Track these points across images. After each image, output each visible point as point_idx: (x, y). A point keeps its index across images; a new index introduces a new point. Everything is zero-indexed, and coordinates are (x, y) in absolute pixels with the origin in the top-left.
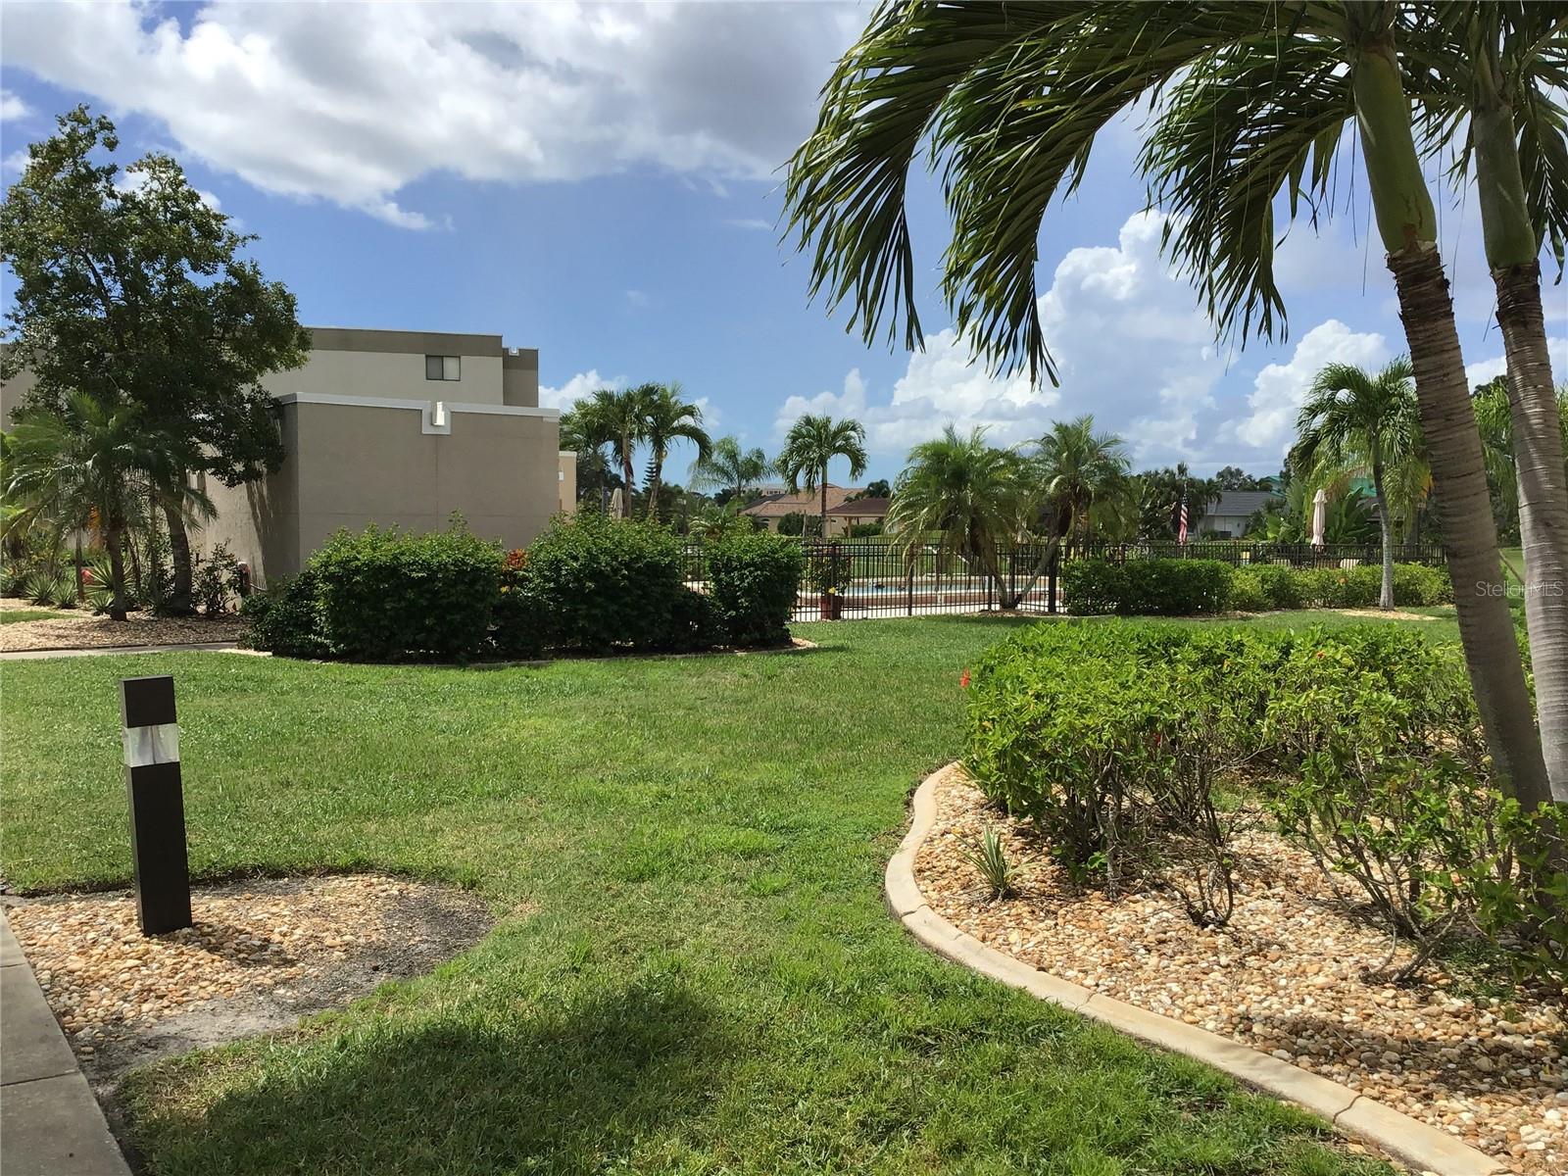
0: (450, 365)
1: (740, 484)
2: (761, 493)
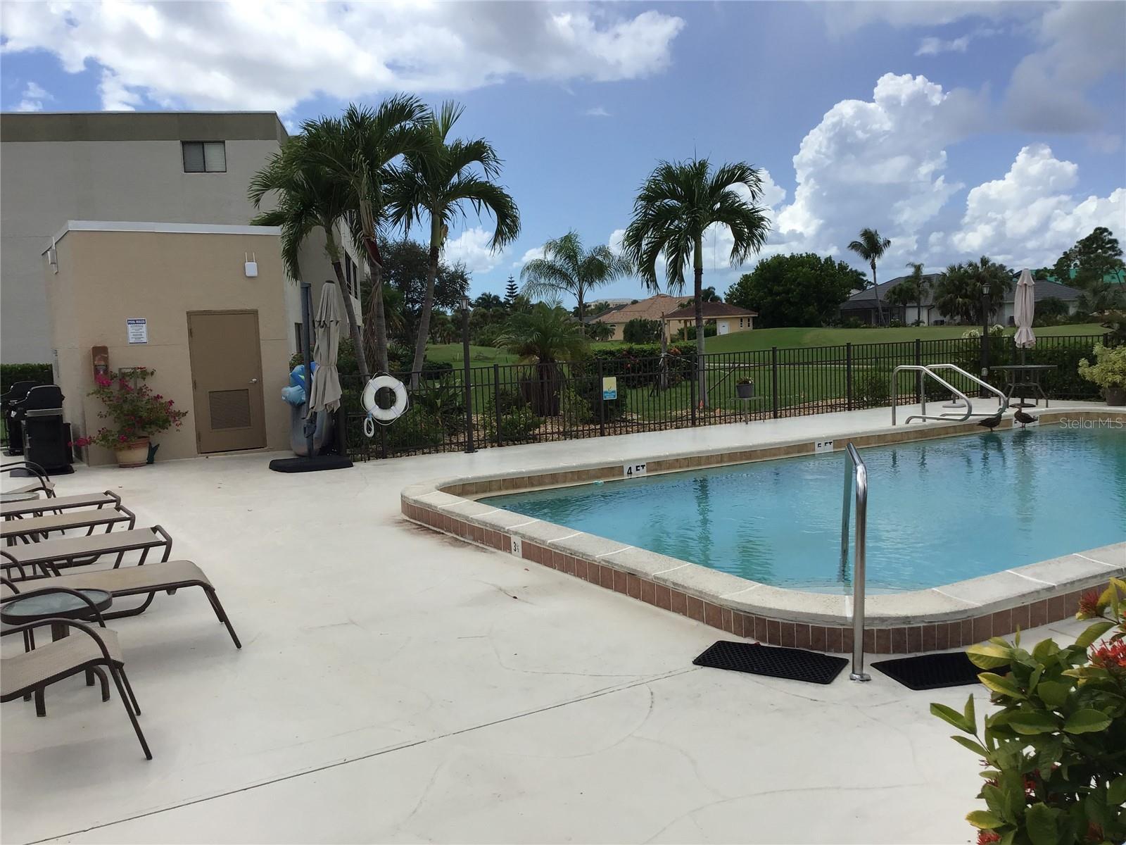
0: (213, 153)
1: (581, 288)
2: (609, 305)
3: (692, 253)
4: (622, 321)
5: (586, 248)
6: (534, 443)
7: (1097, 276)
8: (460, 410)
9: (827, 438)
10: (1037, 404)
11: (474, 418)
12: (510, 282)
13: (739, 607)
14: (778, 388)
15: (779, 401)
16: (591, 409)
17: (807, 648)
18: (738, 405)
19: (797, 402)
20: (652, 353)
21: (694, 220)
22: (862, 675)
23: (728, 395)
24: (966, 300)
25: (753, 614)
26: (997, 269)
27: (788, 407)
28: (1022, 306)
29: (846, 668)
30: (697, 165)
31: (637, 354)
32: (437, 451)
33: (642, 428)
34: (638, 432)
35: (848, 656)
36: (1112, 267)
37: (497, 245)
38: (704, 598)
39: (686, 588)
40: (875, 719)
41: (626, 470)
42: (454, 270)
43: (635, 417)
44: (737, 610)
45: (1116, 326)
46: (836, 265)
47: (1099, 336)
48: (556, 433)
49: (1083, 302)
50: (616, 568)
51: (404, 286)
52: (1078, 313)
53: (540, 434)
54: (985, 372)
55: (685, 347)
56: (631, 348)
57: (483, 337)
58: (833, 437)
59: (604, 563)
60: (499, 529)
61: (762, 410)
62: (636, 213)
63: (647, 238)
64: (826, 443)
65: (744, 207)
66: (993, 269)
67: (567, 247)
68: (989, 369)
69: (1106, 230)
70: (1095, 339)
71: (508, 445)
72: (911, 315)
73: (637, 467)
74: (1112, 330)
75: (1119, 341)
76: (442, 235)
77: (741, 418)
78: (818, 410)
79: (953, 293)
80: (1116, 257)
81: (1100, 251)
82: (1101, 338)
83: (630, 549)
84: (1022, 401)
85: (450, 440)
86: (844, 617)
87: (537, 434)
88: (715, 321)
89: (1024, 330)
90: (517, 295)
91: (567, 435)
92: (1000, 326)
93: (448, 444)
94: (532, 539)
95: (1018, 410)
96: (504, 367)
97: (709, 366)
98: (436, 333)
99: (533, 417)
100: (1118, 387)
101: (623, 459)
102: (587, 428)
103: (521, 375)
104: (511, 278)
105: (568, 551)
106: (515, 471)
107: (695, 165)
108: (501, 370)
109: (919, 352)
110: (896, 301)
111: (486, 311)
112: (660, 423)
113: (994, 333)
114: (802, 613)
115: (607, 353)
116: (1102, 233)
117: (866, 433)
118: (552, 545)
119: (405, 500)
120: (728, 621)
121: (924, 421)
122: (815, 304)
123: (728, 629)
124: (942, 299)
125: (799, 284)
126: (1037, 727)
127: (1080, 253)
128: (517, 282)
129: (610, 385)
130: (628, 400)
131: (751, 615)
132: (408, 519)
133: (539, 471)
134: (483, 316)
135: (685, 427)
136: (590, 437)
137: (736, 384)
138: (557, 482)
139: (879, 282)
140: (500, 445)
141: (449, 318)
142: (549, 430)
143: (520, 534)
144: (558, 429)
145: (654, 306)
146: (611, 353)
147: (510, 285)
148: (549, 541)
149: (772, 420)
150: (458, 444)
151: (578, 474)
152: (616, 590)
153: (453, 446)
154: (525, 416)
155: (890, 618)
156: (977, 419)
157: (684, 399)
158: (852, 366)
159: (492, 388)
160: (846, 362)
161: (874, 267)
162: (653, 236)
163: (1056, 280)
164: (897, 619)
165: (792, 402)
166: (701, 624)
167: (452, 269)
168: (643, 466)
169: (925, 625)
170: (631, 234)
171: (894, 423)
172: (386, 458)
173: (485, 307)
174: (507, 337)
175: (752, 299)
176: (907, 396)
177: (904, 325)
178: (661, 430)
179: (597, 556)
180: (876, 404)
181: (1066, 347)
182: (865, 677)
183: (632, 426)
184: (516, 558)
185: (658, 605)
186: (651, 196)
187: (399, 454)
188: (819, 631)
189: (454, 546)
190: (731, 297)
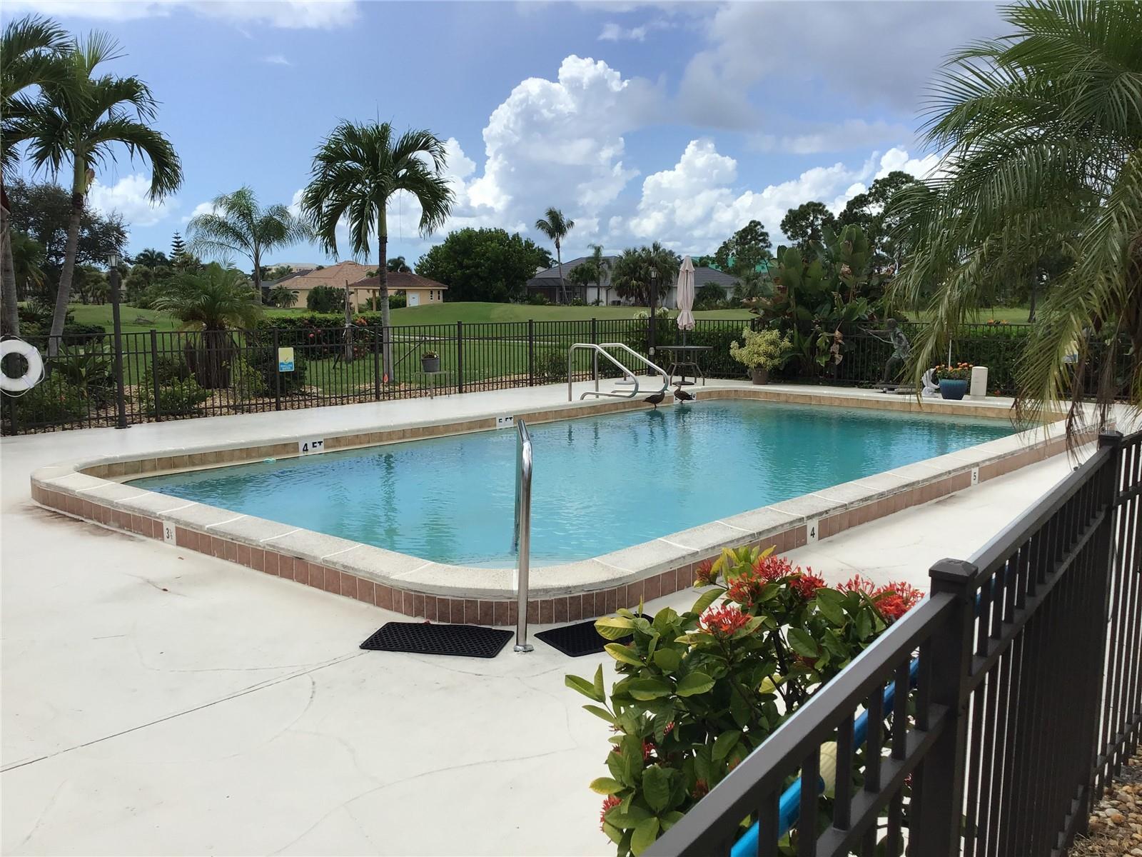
1: (257, 250)
2: (291, 270)
3: (376, 221)
4: (305, 287)
5: (262, 207)
6: (199, 417)
7: (750, 266)
8: (110, 381)
9: (508, 413)
10: (695, 382)
11: (127, 388)
12: (176, 238)
13: (410, 587)
14: (464, 363)
15: (464, 375)
16: (266, 381)
17: (475, 623)
18: (423, 379)
19: (482, 378)
20: (336, 323)
21: (378, 186)
22: (525, 646)
23: (413, 369)
24: (640, 283)
25: (424, 593)
26: (666, 254)
27: (473, 382)
28: (684, 291)
29: (511, 640)
30: (380, 128)
31: (319, 324)
32: (81, 427)
33: (322, 402)
34: (318, 406)
35: (513, 628)
36: (762, 258)
37: (157, 196)
38: (375, 580)
39: (356, 570)
40: (534, 689)
41: (301, 447)
42: (108, 221)
43: (315, 390)
44: (408, 590)
45: (762, 312)
46: (523, 242)
47: (747, 321)
48: (226, 406)
49: (738, 289)
50: (283, 553)
51: (46, 235)
52: (734, 299)
53: (206, 408)
54: (652, 351)
55: (373, 318)
56: (313, 317)
57: (144, 298)
58: (514, 412)
59: (269, 548)
60: (149, 514)
61: (448, 384)
62: (315, 173)
63: (328, 200)
64: (507, 419)
65: (429, 176)
66: (663, 254)
67: (241, 204)
68: (655, 348)
69: (759, 223)
70: (745, 323)
71: (168, 420)
72: (592, 294)
73: (313, 443)
74: (758, 316)
75: (764, 326)
76: (87, 180)
77: (426, 393)
78: (502, 385)
79: (629, 275)
80: (766, 249)
81: (753, 242)
82: (750, 323)
83: (298, 532)
84: (683, 379)
85: (98, 414)
86: (510, 591)
87: (203, 408)
88: (405, 292)
89: (685, 314)
90: (185, 253)
91: (238, 409)
92: (665, 309)
93: (94, 419)
94: (188, 524)
95: (677, 388)
96: (163, 333)
97: (394, 338)
98: (88, 291)
99: (198, 389)
100: (762, 367)
101: (297, 435)
102: (261, 402)
103: (183, 342)
104: (177, 234)
105: (229, 537)
106: (173, 449)
107: (377, 127)
108: (159, 337)
109: (595, 331)
110: (578, 280)
111: (149, 270)
112: (342, 397)
113: (660, 316)
114: (471, 589)
115: (285, 321)
116: (756, 226)
117: (544, 408)
118: (211, 529)
119: (36, 483)
120: (399, 601)
121: (597, 397)
122: (504, 280)
123: (398, 610)
124: (619, 281)
125: (488, 259)
126: (654, 692)
127: (737, 243)
128: (184, 239)
129: (286, 356)
130: (307, 373)
131: (422, 594)
132: (39, 505)
133: (202, 449)
134: (146, 275)
135: (369, 402)
136: (264, 411)
137: (422, 358)
138: (223, 461)
139: (563, 262)
140: (158, 420)
141: (104, 275)
142: (217, 404)
143: (173, 519)
144: (228, 402)
145: (341, 273)
146: (291, 321)
147: (175, 242)
148: (207, 526)
149: (458, 395)
150: (107, 419)
151: (247, 452)
152: (282, 576)
153: (101, 421)
154: (189, 387)
155: (553, 589)
156: (643, 396)
157: (367, 371)
158: (534, 342)
159: (149, 357)
160: (528, 338)
161: (558, 246)
162: (334, 198)
163: (717, 267)
164: (560, 589)
165: (477, 377)
166: (371, 606)
167: (106, 220)
168: (320, 443)
169: (584, 593)
170: (310, 195)
171: (570, 400)
172: (17, 435)
173: (148, 265)
174: (167, 299)
175: (443, 272)
176: (584, 373)
177: (586, 304)
178: (342, 404)
179: (261, 541)
180: (556, 380)
181: (720, 330)
182: (528, 648)
183: (312, 399)
184: (169, 545)
185: (327, 590)
186: (331, 156)
187: (33, 430)
188: (487, 606)
189: (95, 535)
190: (421, 268)
